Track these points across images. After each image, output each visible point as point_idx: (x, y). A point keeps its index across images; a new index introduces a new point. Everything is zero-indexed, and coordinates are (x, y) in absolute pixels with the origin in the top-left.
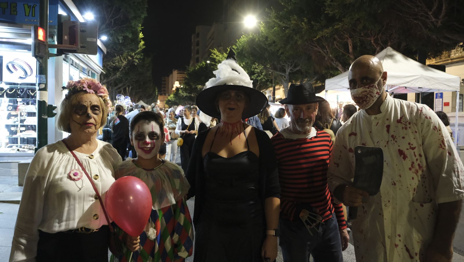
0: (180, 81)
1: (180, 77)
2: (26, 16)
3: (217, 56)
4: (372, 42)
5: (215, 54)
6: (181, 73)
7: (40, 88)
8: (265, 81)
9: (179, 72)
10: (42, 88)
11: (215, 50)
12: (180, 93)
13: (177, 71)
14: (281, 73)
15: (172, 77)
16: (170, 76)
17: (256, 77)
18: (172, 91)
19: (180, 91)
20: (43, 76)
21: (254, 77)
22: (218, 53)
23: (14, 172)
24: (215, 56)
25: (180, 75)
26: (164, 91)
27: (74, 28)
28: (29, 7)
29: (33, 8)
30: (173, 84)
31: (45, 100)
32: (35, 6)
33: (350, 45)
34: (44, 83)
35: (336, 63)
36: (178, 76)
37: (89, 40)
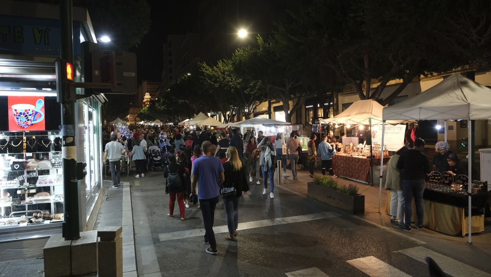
0: (150, 92)
1: (150, 88)
2: (36, 43)
3: (206, 70)
4: (390, 57)
5: (204, 68)
7: (67, 142)
8: (259, 95)
10: (69, 142)
11: (204, 64)
12: (157, 107)
13: (147, 82)
14: (280, 88)
17: (249, 92)
18: (142, 103)
19: (157, 105)
20: (70, 126)
21: (247, 91)
22: (207, 67)
23: (27, 253)
24: (204, 70)
27: (108, 61)
28: (39, 32)
29: (46, 33)
31: (73, 158)
32: (48, 30)
33: (366, 61)
34: (72, 135)
35: (349, 79)
36: (148, 87)
37: (127, 75)
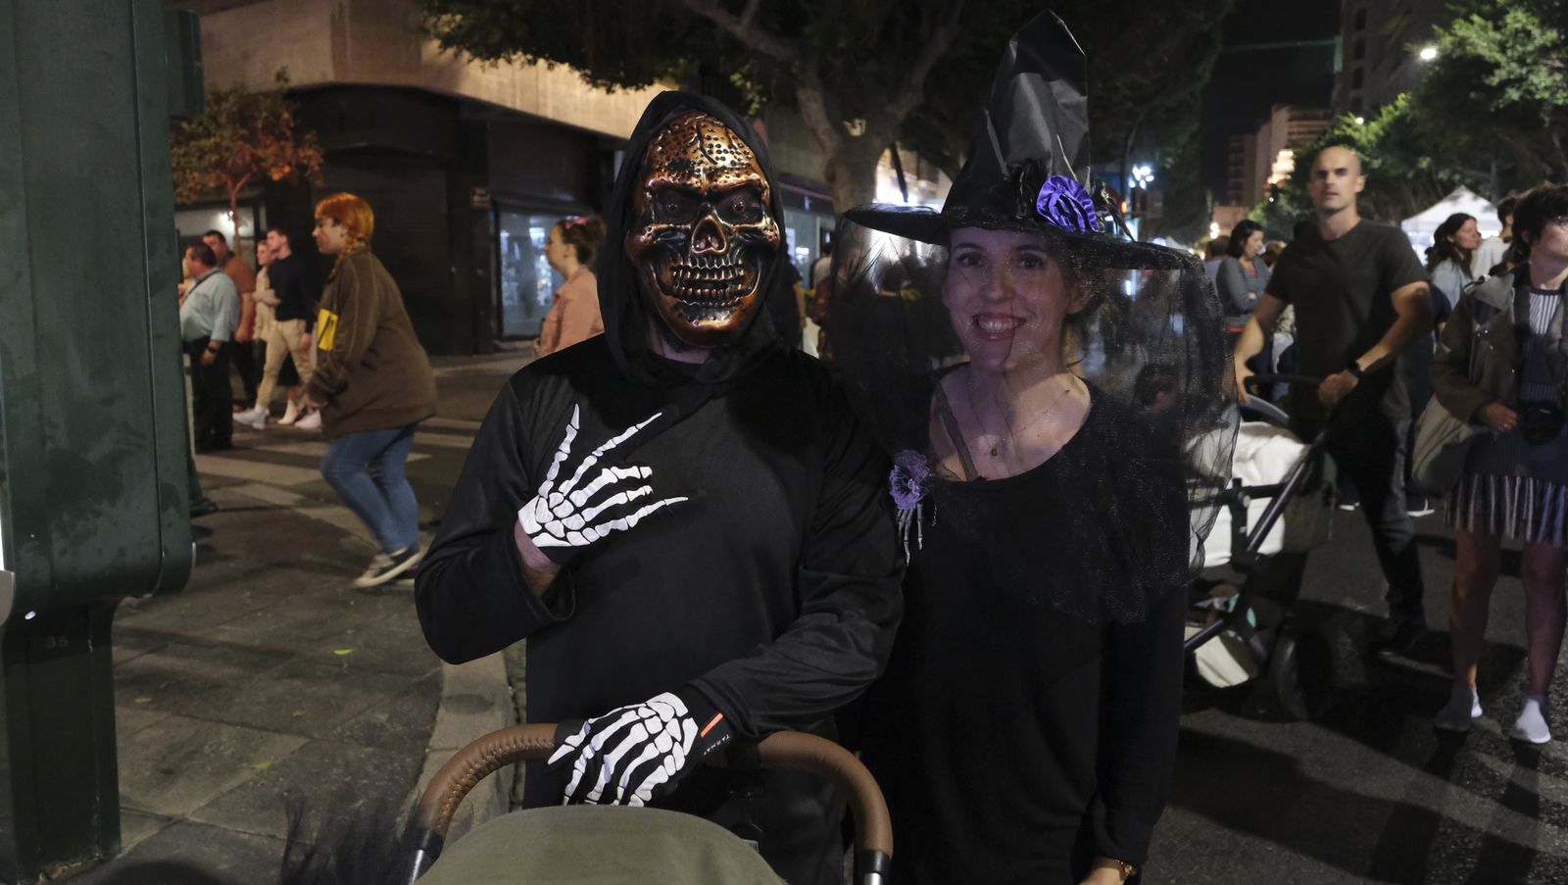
6: (1305, 118)
9: (1295, 113)
15: (1270, 134)
16: (1259, 129)
25: (1300, 126)
26: (1238, 187)
30: (1271, 159)
